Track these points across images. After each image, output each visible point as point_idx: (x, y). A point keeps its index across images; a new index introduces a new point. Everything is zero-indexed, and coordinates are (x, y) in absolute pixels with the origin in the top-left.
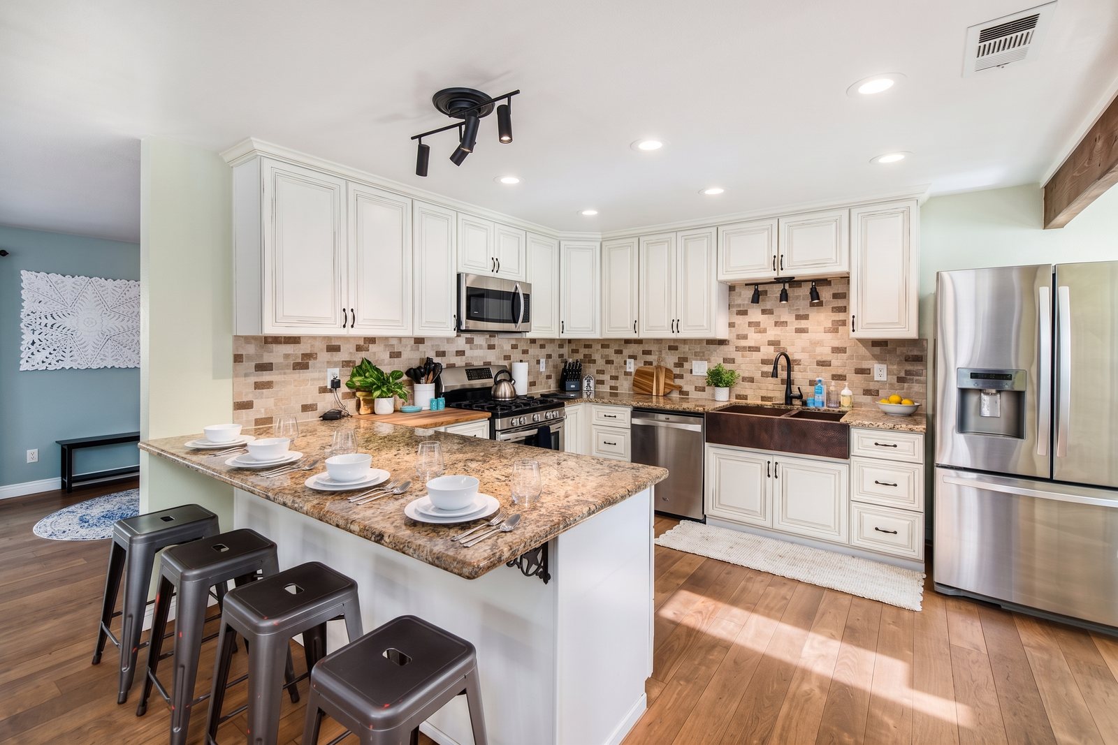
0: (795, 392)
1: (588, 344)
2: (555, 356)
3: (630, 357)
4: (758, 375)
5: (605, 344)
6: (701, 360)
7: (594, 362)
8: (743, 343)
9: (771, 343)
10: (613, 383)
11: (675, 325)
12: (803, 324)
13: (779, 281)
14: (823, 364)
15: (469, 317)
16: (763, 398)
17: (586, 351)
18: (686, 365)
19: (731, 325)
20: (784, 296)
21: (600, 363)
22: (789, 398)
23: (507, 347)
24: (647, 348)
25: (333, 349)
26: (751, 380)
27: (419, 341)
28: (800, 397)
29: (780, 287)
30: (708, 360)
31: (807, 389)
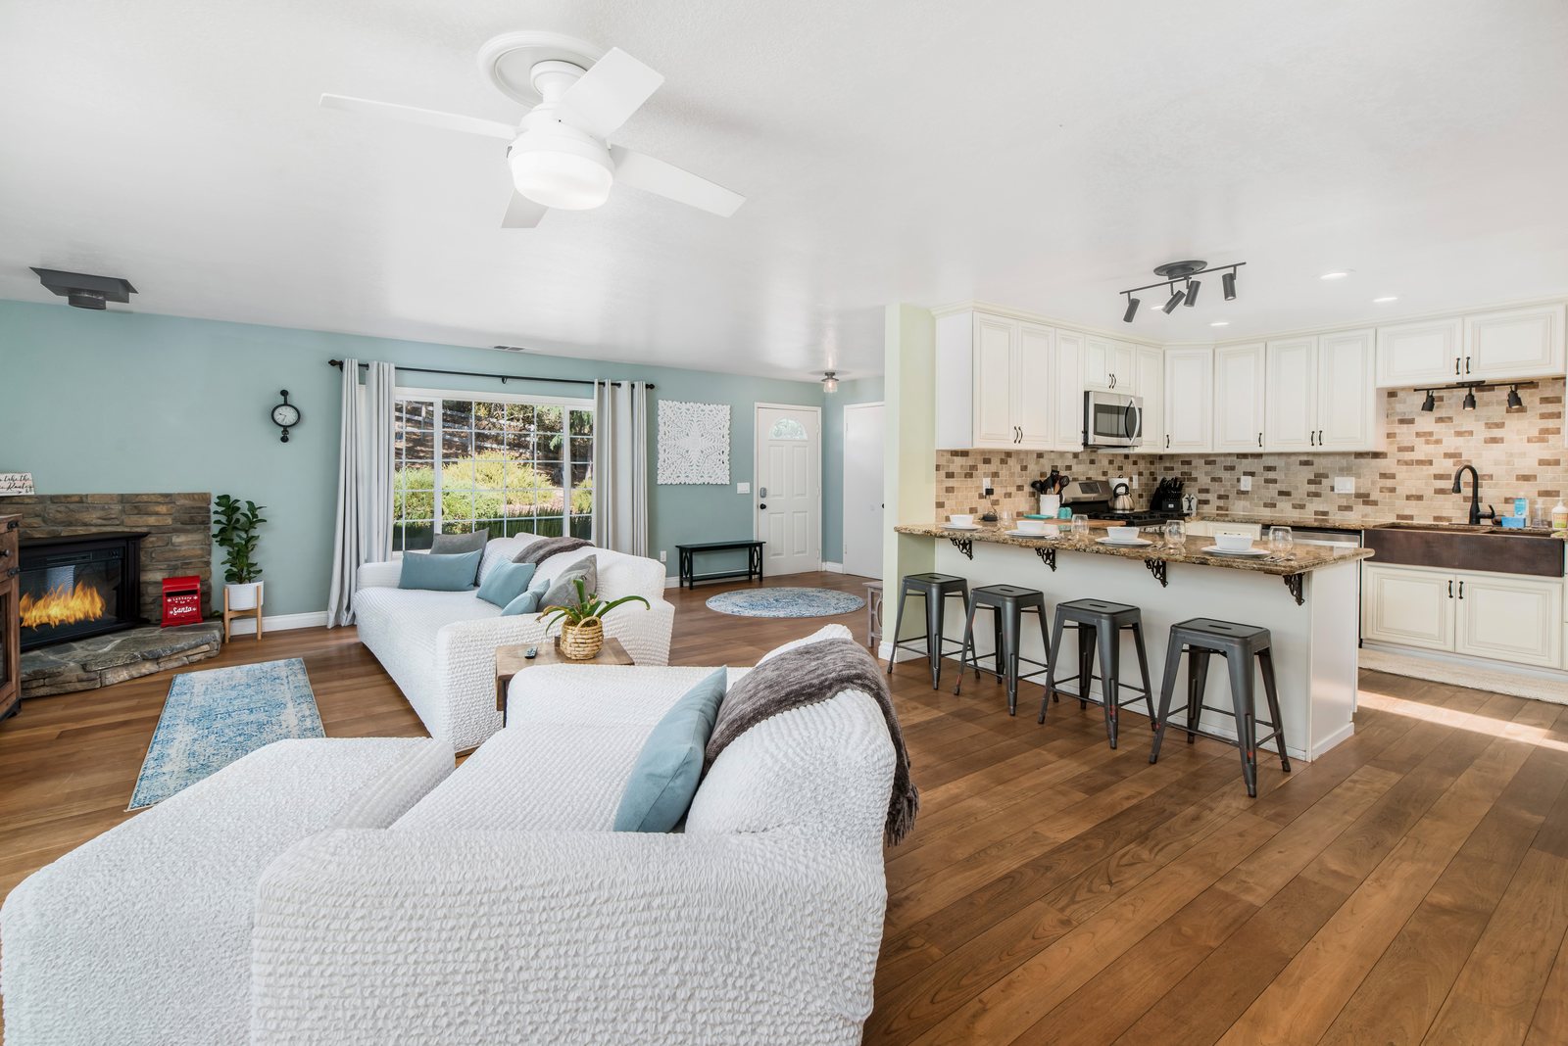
0: (1484, 508)
1: (1186, 460)
2: (1146, 473)
3: (1245, 474)
4: (1429, 492)
5: (1209, 460)
6: (1348, 475)
7: (1195, 479)
8: (1407, 456)
9: (1447, 455)
10: (1221, 503)
11: (1316, 436)
12: (1496, 433)
13: (1461, 385)
14: (1526, 478)
15: (1096, 433)
16: (1436, 518)
17: (1186, 468)
18: (1325, 481)
19: (1389, 436)
20: (1471, 402)
21: (1204, 480)
22: (1475, 516)
23: (1105, 462)
24: (1270, 462)
25: (987, 461)
26: (1420, 498)
27: (1040, 455)
28: (1492, 516)
29: (1465, 392)
30: (1358, 476)
31: (1500, 509)
